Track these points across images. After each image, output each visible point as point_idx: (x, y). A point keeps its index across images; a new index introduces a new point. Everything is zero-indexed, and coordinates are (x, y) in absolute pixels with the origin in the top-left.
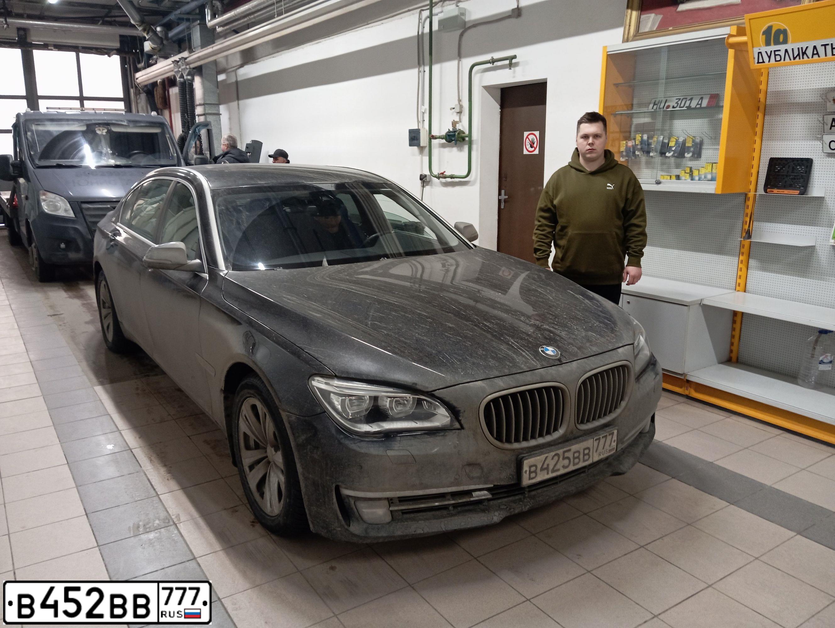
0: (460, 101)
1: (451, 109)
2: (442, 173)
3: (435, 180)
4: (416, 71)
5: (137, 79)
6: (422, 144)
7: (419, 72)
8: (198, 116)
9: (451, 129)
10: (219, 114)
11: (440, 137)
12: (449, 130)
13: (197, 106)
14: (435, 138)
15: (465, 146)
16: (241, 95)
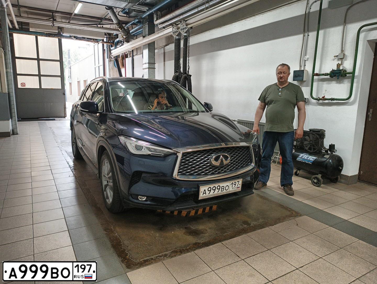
0: (342, 51)
1: (335, 56)
2: (323, 97)
3: (315, 101)
4: (302, 36)
5: (112, 53)
6: (304, 80)
7: (304, 36)
8: (143, 69)
9: (335, 68)
10: (155, 68)
11: (323, 75)
12: (333, 69)
13: (143, 64)
14: (317, 75)
15: (345, 80)
16: (166, 59)
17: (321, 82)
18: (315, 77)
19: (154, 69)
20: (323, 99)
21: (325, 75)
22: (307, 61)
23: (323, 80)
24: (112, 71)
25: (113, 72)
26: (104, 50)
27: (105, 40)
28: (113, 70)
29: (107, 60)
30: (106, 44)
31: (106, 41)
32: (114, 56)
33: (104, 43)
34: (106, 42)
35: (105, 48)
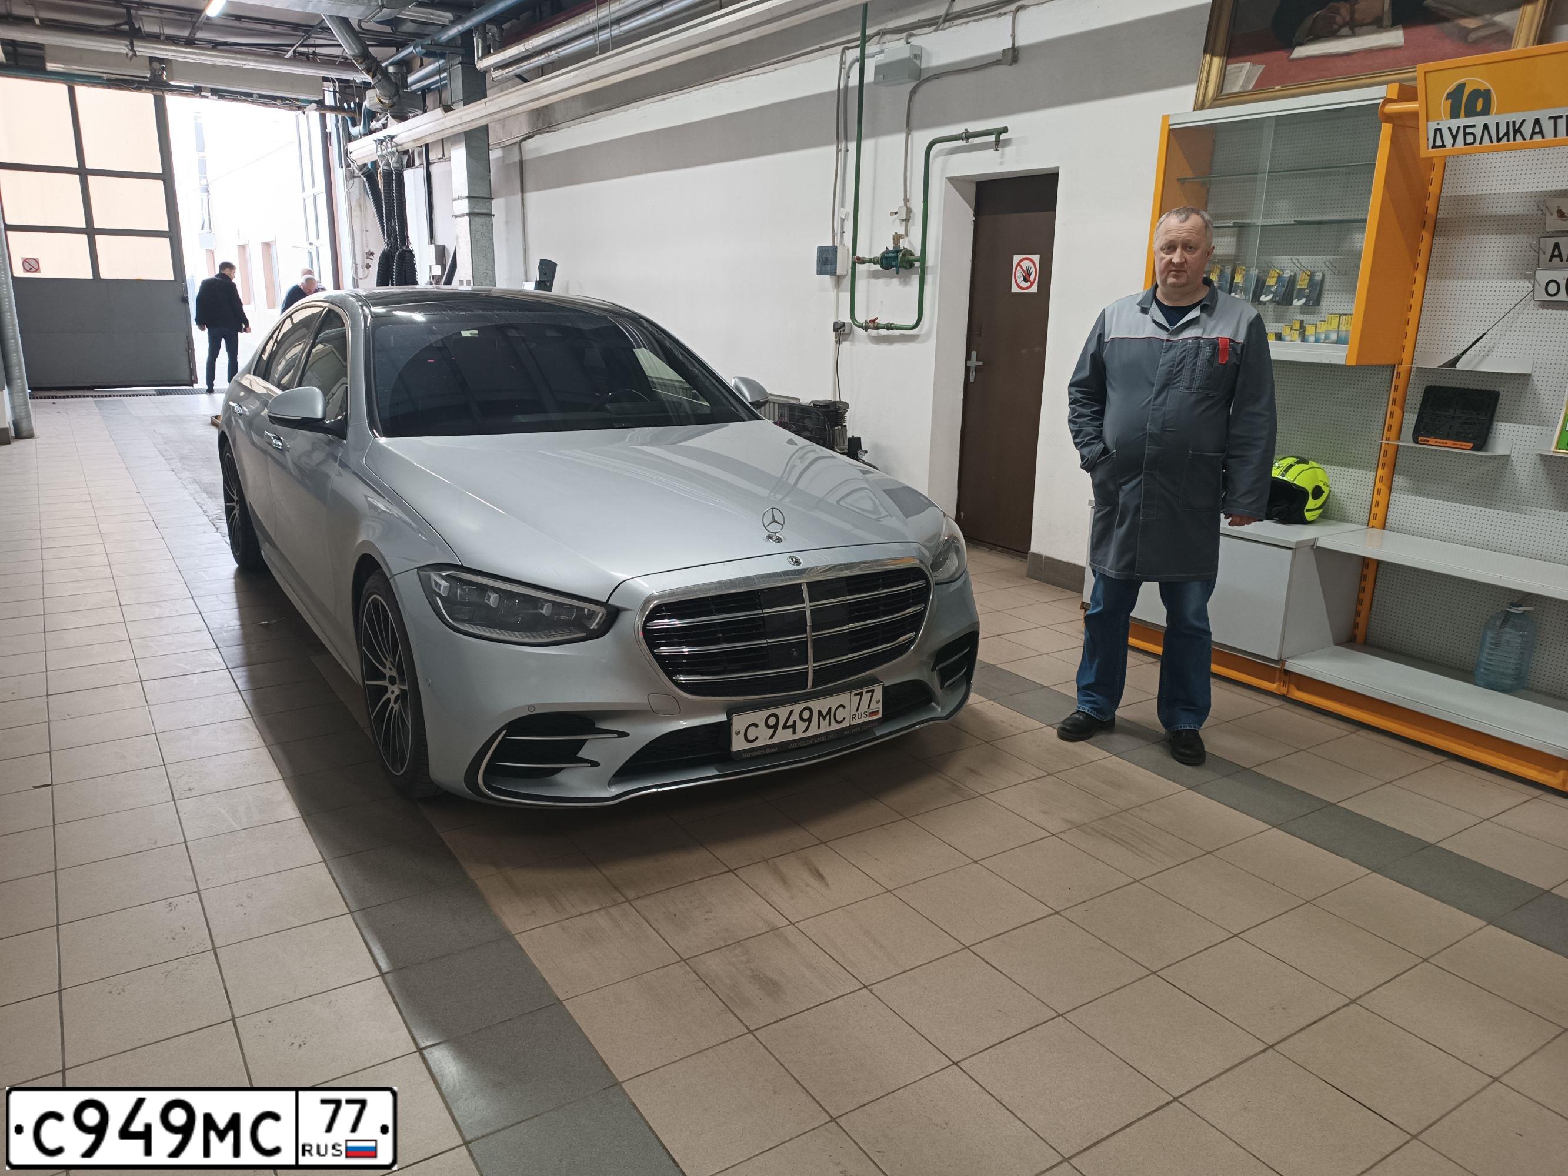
0: (906, 200)
1: (891, 214)
2: (873, 321)
3: (860, 331)
4: (832, 149)
6: (838, 272)
7: (838, 151)
8: (456, 216)
9: (891, 248)
10: (491, 215)
11: (870, 261)
12: (887, 248)
13: (453, 200)
14: (862, 261)
15: (913, 276)
16: (529, 184)
17: (873, 281)
18: (860, 267)
19: (489, 219)
20: (872, 325)
21: (875, 263)
22: (845, 222)
23: (875, 275)
24: (358, 213)
25: (361, 218)
26: (326, 136)
27: (329, 100)
28: (361, 211)
29: (339, 174)
30: (333, 116)
31: (333, 104)
32: (360, 163)
33: (324, 112)
34: (332, 109)
35: (331, 128)
